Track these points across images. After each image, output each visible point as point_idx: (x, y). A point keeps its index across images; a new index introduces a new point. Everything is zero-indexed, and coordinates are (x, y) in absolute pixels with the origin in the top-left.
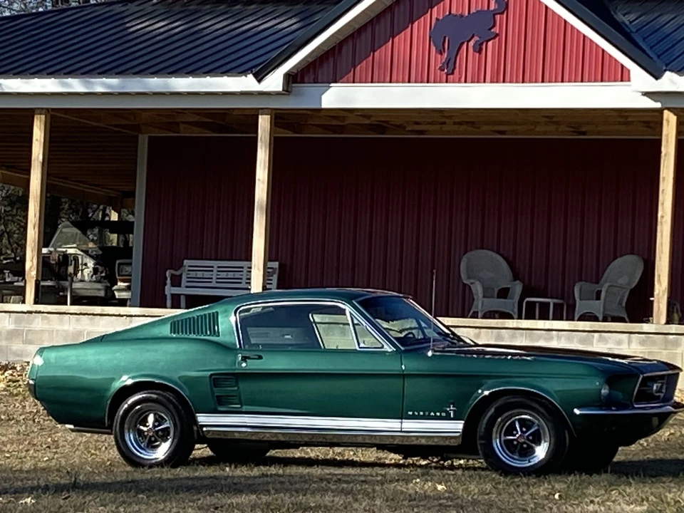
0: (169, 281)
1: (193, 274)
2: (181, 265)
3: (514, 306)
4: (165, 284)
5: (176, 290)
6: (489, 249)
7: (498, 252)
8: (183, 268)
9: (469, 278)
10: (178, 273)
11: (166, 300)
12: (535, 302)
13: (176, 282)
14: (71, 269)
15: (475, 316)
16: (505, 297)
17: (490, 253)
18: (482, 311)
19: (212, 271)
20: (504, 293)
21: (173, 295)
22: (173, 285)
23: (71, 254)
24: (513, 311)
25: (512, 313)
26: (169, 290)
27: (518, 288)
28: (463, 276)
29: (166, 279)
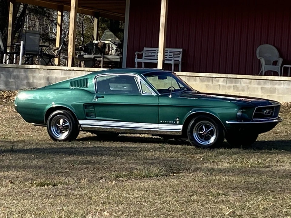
0: (136, 57)
1: (147, 54)
2: (143, 50)
3: (279, 69)
4: (135, 58)
5: (140, 60)
6: (270, 44)
7: (274, 46)
8: (143, 51)
9: (260, 56)
10: (141, 53)
11: (135, 64)
12: (288, 67)
13: (140, 57)
14: (107, 50)
15: (261, 75)
16: (276, 65)
17: (270, 46)
18: (264, 71)
19: (155, 52)
20: (275, 63)
21: (138, 63)
22: (138, 58)
23: (107, 44)
24: (278, 71)
25: (278, 72)
26: (137, 60)
27: (281, 61)
28: (258, 55)
29: (135, 55)
